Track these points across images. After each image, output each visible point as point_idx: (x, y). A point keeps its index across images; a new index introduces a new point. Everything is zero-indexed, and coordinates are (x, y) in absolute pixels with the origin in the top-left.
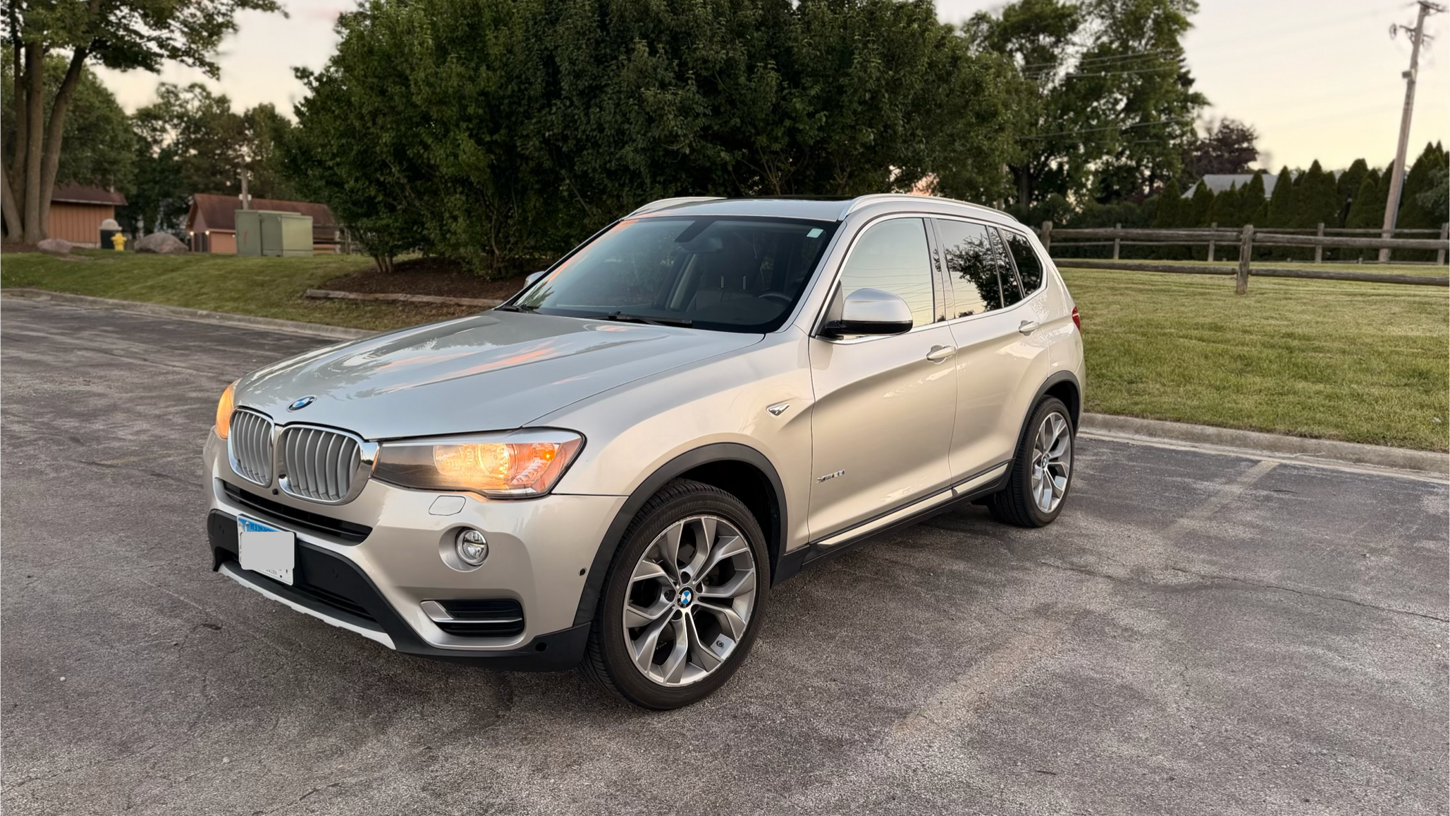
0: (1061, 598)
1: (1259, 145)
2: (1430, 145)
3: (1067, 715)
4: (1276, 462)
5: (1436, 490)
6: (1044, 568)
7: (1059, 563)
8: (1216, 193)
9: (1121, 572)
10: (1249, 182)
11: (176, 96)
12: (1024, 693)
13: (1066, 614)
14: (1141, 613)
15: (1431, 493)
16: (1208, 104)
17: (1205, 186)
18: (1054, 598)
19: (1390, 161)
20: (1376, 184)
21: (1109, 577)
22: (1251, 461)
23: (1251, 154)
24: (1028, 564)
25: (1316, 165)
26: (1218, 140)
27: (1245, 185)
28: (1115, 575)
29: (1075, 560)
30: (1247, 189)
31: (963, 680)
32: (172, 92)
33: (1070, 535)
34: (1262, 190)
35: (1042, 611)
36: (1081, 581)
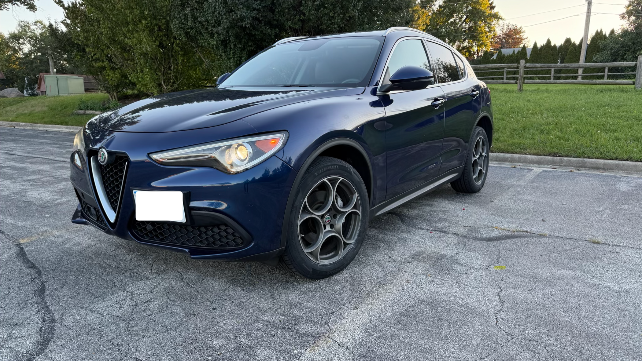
0: (428, 247)
1: (524, 35)
2: (597, 32)
3: (426, 330)
4: (541, 170)
5: (621, 179)
6: (420, 230)
7: (428, 227)
8: (506, 55)
9: (463, 231)
10: (520, 50)
11: (29, 27)
12: (400, 314)
13: (429, 257)
14: (474, 255)
15: (620, 181)
16: (501, 19)
17: (502, 53)
18: (424, 248)
19: (581, 39)
20: (575, 50)
21: (455, 234)
22: (529, 169)
23: (520, 40)
24: (411, 228)
25: (549, 42)
26: (506, 34)
27: (519, 52)
28: (459, 233)
29: (437, 225)
30: (520, 53)
31: (362, 308)
32: (27, 26)
33: (435, 212)
34: (526, 54)
35: (417, 257)
36: (440, 237)
